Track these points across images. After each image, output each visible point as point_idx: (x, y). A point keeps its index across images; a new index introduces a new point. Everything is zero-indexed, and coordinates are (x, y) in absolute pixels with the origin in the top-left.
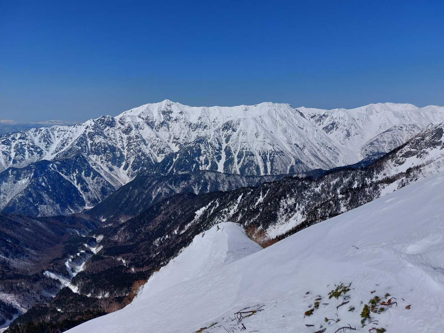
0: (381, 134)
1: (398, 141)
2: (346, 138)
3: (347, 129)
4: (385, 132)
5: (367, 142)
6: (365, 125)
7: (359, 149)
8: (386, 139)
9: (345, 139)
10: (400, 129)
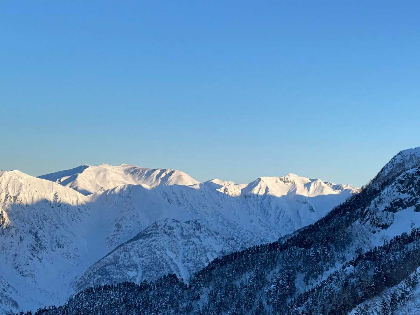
0: (122, 245)
1: (166, 263)
2: (31, 257)
3: (34, 231)
4: (134, 239)
5: (90, 268)
6: (78, 220)
7: (72, 289)
8: (137, 260)
9: (30, 261)
10: (169, 231)
